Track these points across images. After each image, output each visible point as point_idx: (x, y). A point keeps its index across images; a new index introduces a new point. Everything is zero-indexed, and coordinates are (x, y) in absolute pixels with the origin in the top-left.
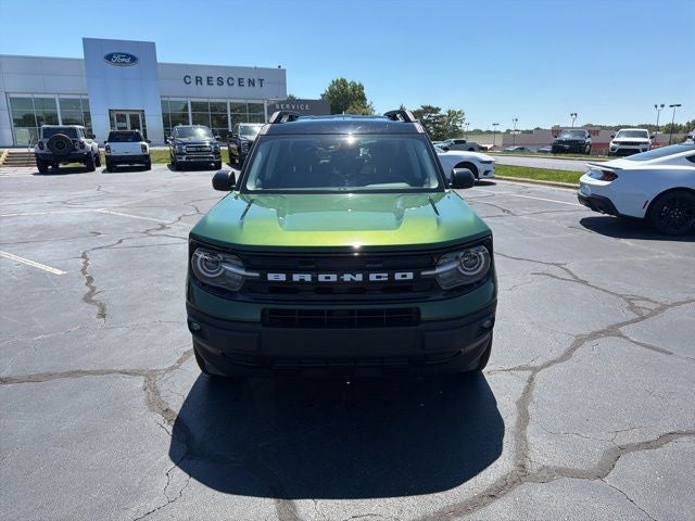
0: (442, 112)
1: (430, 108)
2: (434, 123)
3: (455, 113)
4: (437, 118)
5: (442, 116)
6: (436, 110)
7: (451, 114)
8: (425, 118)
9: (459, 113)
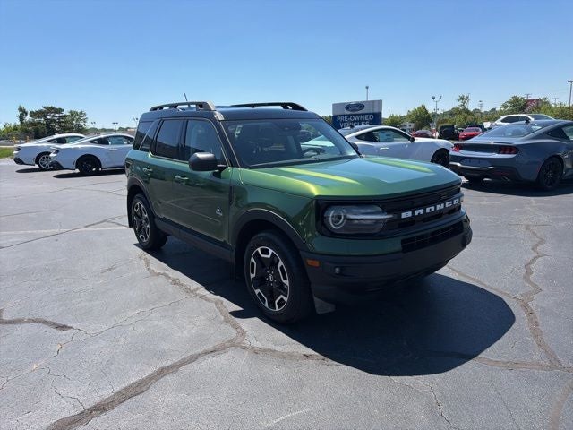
0: (66, 112)
1: (52, 108)
2: (59, 122)
3: (76, 114)
4: (62, 117)
5: (66, 116)
6: (60, 111)
7: (73, 114)
8: (49, 117)
9: (81, 113)
